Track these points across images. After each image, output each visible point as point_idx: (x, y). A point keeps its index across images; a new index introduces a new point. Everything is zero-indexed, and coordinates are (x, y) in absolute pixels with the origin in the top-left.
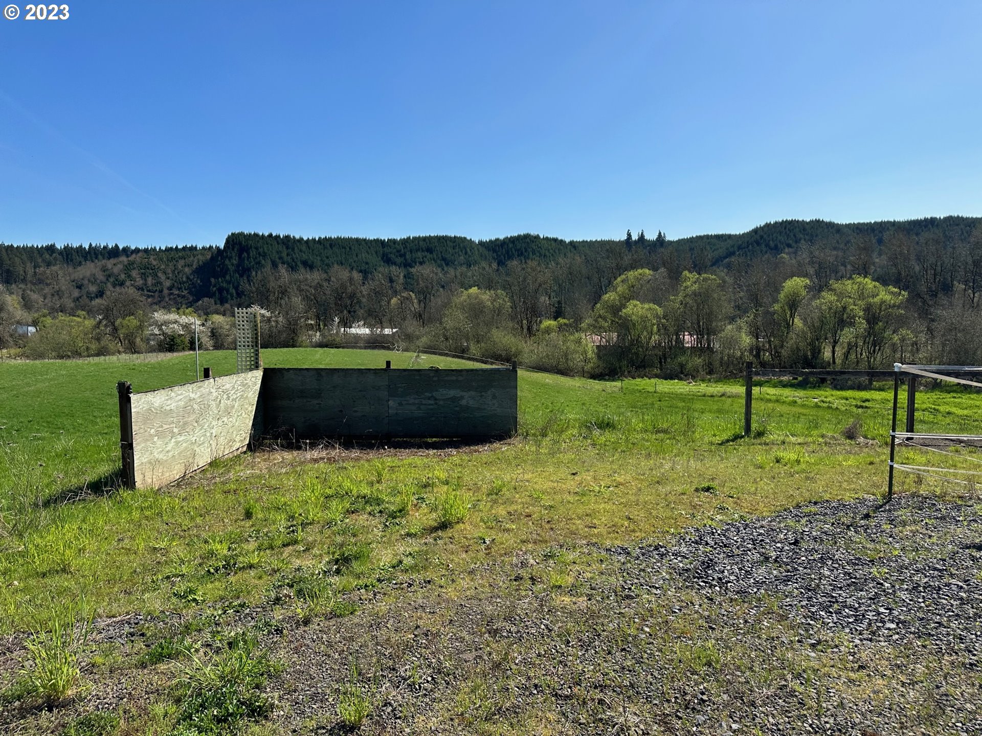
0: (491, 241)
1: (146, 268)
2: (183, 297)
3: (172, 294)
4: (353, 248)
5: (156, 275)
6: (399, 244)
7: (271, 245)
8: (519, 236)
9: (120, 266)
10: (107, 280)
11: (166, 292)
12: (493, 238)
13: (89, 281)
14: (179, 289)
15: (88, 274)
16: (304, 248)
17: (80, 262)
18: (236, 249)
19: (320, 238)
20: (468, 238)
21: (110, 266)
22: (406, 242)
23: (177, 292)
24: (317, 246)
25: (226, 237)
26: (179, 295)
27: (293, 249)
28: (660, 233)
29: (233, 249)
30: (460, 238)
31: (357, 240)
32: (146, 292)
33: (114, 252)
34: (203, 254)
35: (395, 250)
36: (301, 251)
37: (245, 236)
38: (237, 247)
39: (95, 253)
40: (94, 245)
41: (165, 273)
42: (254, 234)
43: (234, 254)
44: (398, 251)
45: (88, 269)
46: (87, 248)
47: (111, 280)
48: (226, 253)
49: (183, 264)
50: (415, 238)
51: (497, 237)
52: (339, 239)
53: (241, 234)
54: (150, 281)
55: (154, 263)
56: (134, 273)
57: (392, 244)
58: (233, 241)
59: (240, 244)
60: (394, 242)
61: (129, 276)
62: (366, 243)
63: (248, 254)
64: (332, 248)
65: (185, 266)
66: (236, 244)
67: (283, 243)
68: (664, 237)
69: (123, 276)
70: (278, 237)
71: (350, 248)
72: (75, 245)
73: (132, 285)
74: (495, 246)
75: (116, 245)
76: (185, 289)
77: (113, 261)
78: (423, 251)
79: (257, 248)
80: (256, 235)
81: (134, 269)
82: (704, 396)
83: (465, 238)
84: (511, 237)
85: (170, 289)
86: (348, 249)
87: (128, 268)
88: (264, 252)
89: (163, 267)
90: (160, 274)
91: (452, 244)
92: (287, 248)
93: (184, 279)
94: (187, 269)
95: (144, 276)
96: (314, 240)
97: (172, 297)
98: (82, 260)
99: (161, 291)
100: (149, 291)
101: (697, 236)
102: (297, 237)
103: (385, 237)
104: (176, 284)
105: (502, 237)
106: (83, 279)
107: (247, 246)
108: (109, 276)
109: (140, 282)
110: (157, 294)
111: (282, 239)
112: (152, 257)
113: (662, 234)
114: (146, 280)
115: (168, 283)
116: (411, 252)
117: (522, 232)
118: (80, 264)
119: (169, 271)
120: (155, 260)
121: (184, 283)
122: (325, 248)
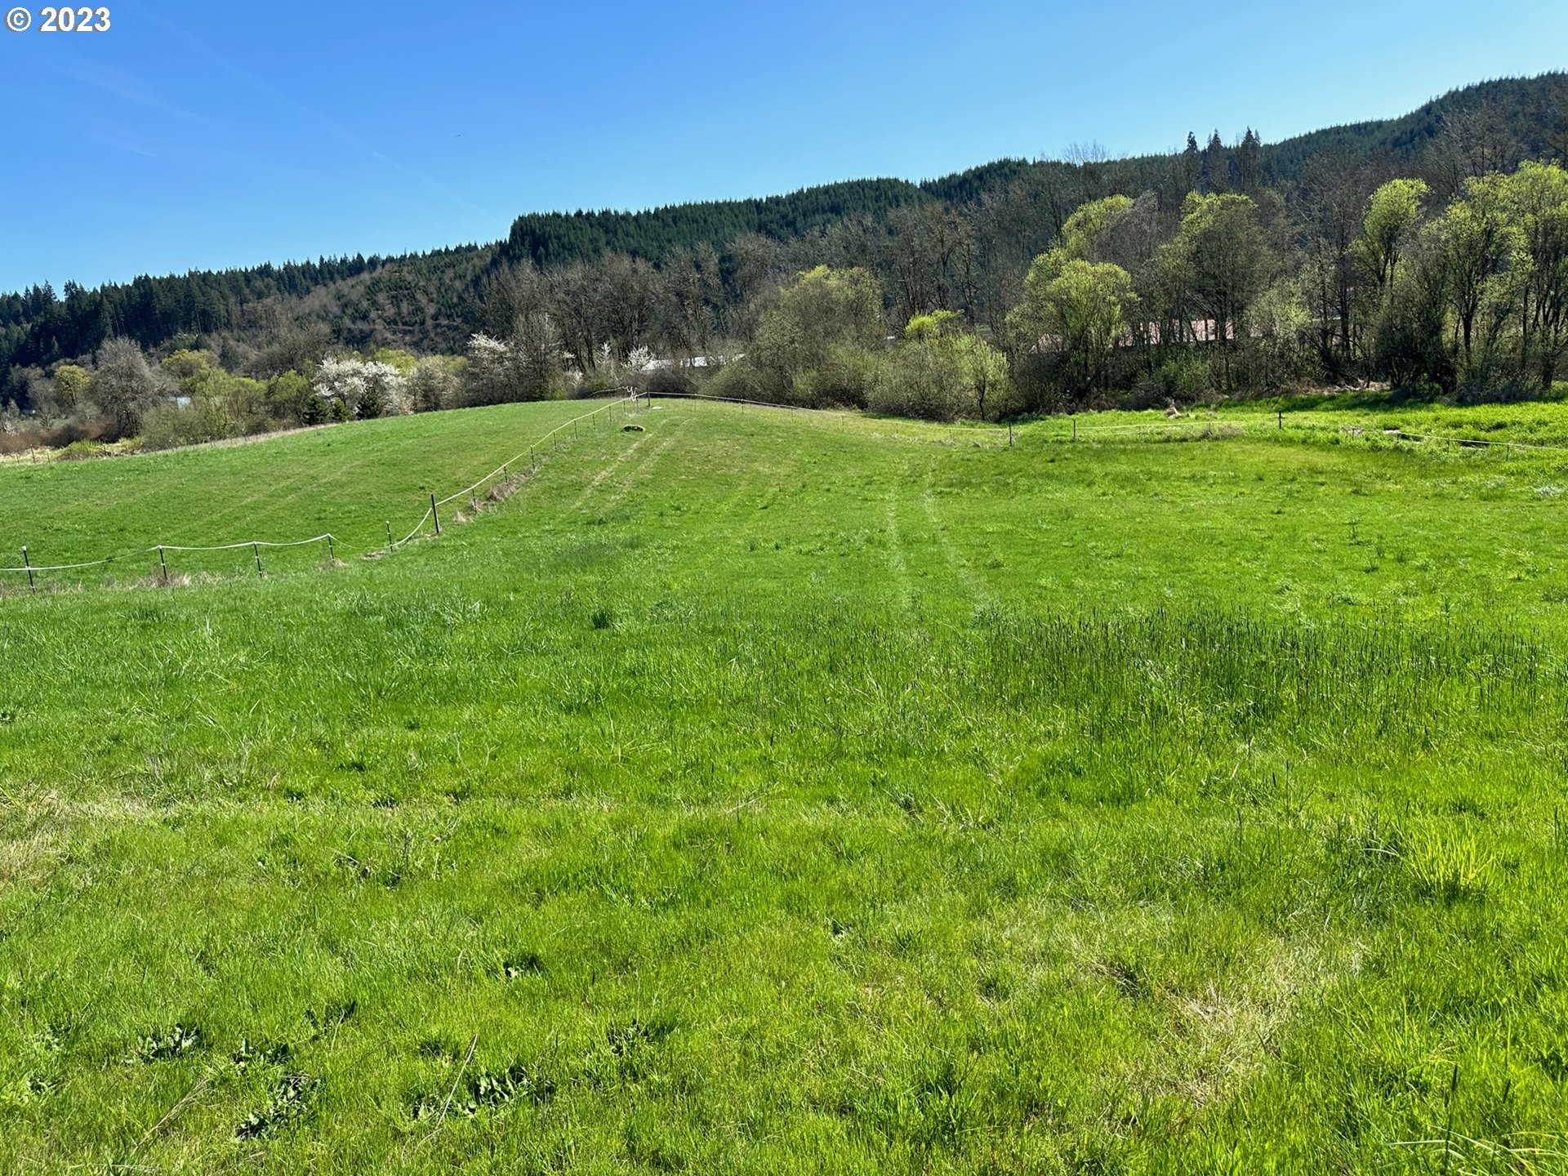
0: (942, 181)
1: (398, 287)
2: (456, 328)
3: (438, 325)
4: (710, 219)
5: (414, 297)
6: (784, 205)
7: (581, 229)
8: (991, 165)
9: (361, 289)
10: (344, 312)
11: (429, 323)
12: (946, 175)
13: (318, 316)
14: (449, 317)
15: (316, 306)
16: (632, 229)
17: (308, 288)
18: (527, 243)
19: (657, 209)
20: (902, 179)
21: (346, 291)
22: (795, 199)
23: (446, 322)
24: (653, 222)
25: (512, 224)
26: (449, 327)
27: (615, 233)
28: (1249, 132)
29: (523, 244)
30: (888, 181)
31: (718, 206)
32: (401, 326)
33: (356, 267)
34: (480, 257)
35: (778, 216)
36: (627, 235)
37: (539, 218)
38: (528, 239)
39: (329, 271)
40: (326, 259)
41: (426, 292)
42: (554, 214)
43: (525, 252)
44: (784, 217)
45: (320, 297)
46: (317, 265)
47: (349, 311)
48: (514, 250)
49: (452, 275)
50: (810, 191)
51: (952, 172)
52: (687, 207)
53: (533, 217)
54: (405, 307)
55: (409, 278)
56: (381, 298)
57: (772, 206)
58: (521, 229)
59: (533, 232)
60: (776, 201)
61: (374, 303)
62: (731, 210)
63: (547, 250)
64: (676, 224)
65: (455, 278)
66: (527, 234)
67: (600, 224)
68: (1258, 138)
69: (365, 304)
70: (590, 215)
71: (705, 221)
72: (300, 262)
73: (379, 317)
74: (949, 188)
75: (359, 256)
76: (458, 316)
77: (351, 281)
78: (824, 212)
79: (558, 238)
80: (557, 216)
81: (381, 290)
82: (1168, 440)
83: (896, 180)
84: (977, 168)
85: (435, 317)
86: (702, 223)
87: (372, 289)
88: (570, 243)
89: (422, 283)
90: (418, 296)
91: (873, 193)
92: (607, 232)
93: (455, 300)
94: (457, 284)
95: (396, 300)
96: (647, 213)
97: (439, 330)
98: (309, 283)
99: (423, 323)
100: (405, 324)
101: (1318, 132)
102: (621, 212)
103: (761, 195)
104: (443, 309)
105: (960, 172)
106: (309, 315)
107: (544, 234)
108: (346, 306)
109: (390, 311)
110: (417, 327)
111: (598, 219)
112: (405, 269)
113: (1253, 134)
114: (399, 307)
115: (431, 310)
116: (805, 215)
117: (995, 159)
118: (308, 291)
119: (432, 289)
120: (409, 273)
121: (455, 305)
122: (666, 225)
